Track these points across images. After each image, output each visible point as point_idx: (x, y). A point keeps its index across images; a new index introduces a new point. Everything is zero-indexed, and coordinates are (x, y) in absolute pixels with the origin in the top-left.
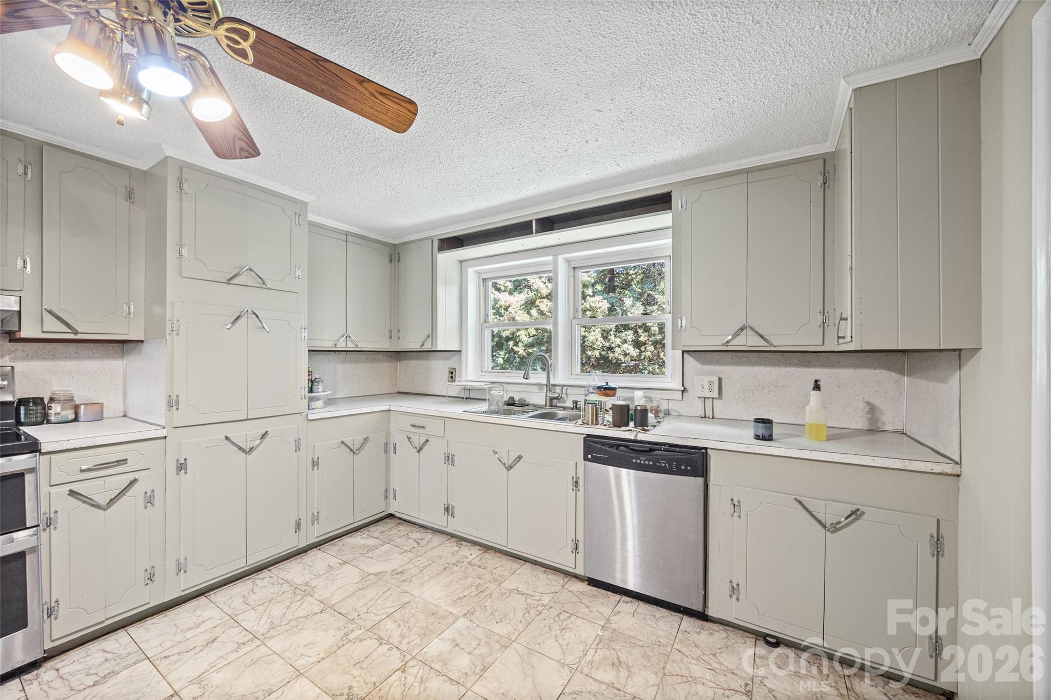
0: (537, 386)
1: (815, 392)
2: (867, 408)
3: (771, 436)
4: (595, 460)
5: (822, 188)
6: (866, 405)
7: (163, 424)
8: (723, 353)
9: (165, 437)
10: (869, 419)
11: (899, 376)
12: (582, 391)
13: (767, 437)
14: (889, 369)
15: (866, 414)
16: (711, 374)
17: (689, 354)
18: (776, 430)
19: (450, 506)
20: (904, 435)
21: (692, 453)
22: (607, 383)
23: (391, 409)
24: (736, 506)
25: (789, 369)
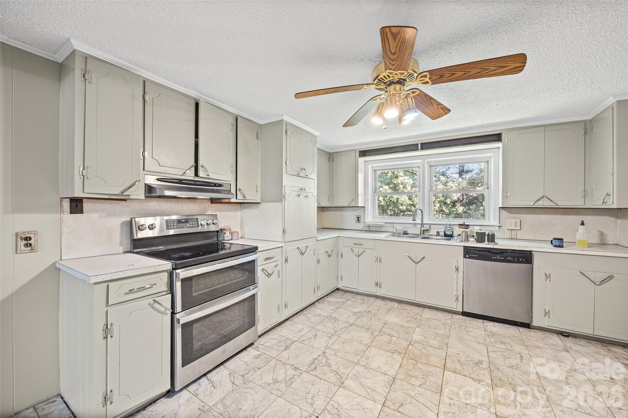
0: (412, 225)
1: (582, 226)
2: (599, 234)
3: (563, 245)
4: (470, 258)
5: (584, 135)
6: (598, 232)
7: (281, 241)
8: (522, 209)
9: (282, 247)
10: (600, 239)
11: (616, 219)
12: (443, 227)
13: (561, 246)
14: (610, 216)
15: (599, 236)
16: (514, 218)
17: (502, 209)
18: (565, 244)
19: (378, 283)
20: (618, 246)
21: (526, 253)
22: (464, 223)
23: (340, 236)
24: (547, 276)
25: (557, 216)
